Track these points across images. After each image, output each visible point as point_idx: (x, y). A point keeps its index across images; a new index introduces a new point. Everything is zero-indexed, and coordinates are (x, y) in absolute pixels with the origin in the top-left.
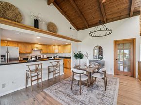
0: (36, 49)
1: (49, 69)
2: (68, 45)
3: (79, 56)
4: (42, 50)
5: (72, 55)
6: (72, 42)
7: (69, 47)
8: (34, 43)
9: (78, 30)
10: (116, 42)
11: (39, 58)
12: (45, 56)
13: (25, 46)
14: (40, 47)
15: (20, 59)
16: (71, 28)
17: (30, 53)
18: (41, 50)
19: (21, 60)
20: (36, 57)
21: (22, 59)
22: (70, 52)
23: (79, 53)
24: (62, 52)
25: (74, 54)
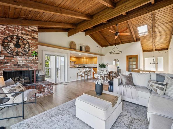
2: (94, 58)
3: (103, 66)
5: (98, 65)
6: (98, 56)
7: (95, 59)
9: (102, 47)
10: (127, 57)
14: (74, 59)
16: (97, 46)
22: (96, 63)
23: (103, 64)
24: (89, 63)
25: (100, 64)
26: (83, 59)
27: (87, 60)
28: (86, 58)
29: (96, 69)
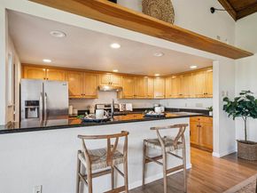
0: (107, 88)
1: (145, 149)
3: (246, 107)
4: (121, 88)
5: (216, 104)
6: (218, 60)
8: (103, 73)
9: (237, 18)
11: (115, 110)
12: (129, 107)
13: (82, 80)
14: (116, 81)
15: (71, 112)
16: (213, 10)
17: (94, 98)
18: (118, 90)
19: (74, 116)
20: (107, 108)
21: (76, 112)
23: (243, 97)
24: (175, 94)
25: (225, 99)
26: (150, 81)
27: (168, 82)
28: (164, 77)
29: (207, 119)
